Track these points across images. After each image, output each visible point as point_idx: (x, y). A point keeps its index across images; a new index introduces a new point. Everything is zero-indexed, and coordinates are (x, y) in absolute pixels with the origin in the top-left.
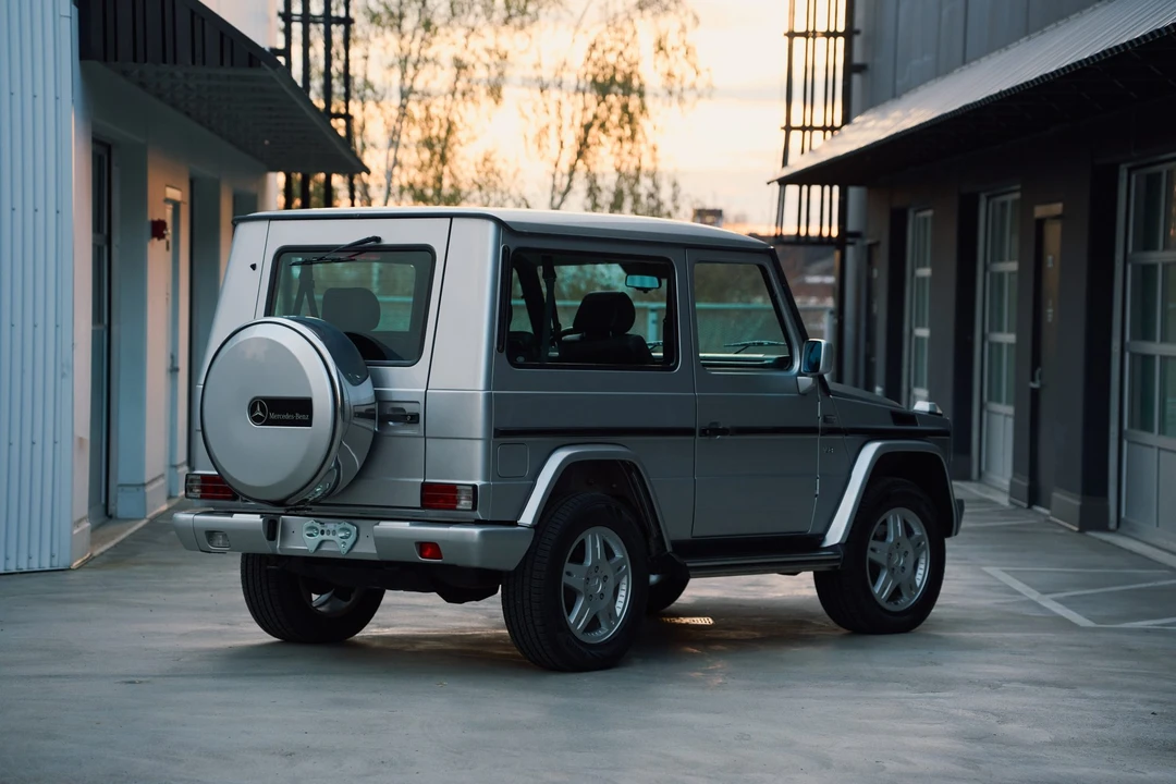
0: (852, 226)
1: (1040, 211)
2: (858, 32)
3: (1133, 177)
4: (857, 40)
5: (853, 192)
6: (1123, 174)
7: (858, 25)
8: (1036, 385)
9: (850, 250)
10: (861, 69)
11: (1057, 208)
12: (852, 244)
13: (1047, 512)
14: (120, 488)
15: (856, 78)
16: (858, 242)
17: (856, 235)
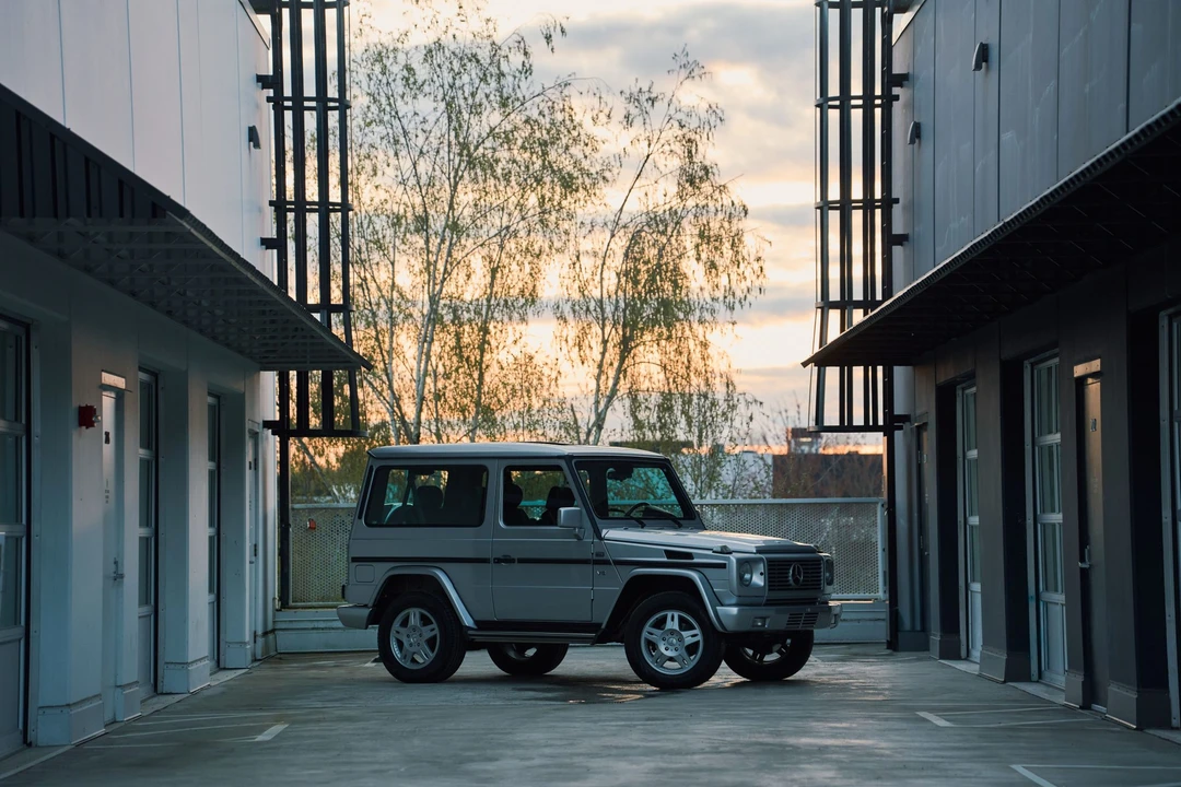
0: (899, 410)
1: (1079, 370)
2: (897, 201)
3: (1175, 325)
4: (897, 210)
5: (900, 372)
6: (1164, 322)
7: (896, 192)
8: (1084, 566)
9: (898, 435)
10: (901, 240)
11: (1096, 365)
12: (900, 428)
13: (1103, 709)
14: (41, 712)
15: (897, 250)
16: (907, 426)
17: (905, 418)
